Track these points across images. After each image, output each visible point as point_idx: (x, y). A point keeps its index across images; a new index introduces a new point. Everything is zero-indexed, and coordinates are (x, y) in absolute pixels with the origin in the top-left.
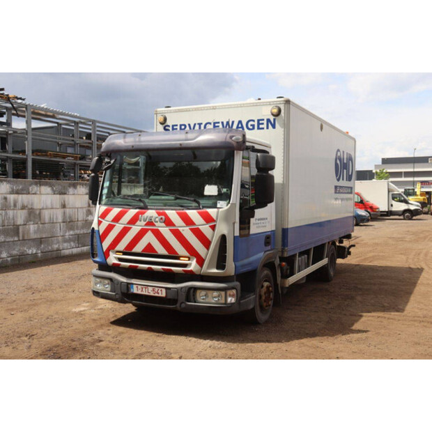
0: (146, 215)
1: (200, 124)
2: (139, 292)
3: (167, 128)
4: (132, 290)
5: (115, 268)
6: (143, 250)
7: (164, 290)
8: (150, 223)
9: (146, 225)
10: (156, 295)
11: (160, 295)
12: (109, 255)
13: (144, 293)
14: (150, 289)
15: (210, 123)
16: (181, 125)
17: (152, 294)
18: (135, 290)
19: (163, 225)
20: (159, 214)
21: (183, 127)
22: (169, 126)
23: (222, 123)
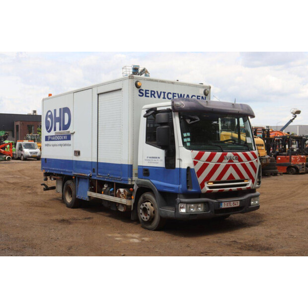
0: (227, 155)
1: (164, 93)
2: (226, 207)
3: (141, 91)
4: (221, 207)
5: (209, 194)
6: (228, 179)
7: (239, 202)
8: (231, 161)
9: (229, 162)
10: (235, 206)
11: (237, 206)
12: (204, 186)
13: (229, 206)
14: (232, 203)
15: (171, 93)
16: (151, 91)
17: (232, 206)
18: (224, 206)
19: (237, 161)
20: (235, 155)
21: (153, 93)
22: (143, 90)
23: (178, 94)
